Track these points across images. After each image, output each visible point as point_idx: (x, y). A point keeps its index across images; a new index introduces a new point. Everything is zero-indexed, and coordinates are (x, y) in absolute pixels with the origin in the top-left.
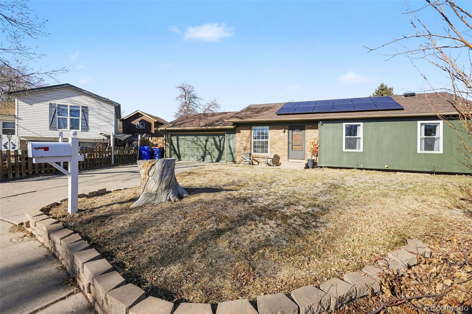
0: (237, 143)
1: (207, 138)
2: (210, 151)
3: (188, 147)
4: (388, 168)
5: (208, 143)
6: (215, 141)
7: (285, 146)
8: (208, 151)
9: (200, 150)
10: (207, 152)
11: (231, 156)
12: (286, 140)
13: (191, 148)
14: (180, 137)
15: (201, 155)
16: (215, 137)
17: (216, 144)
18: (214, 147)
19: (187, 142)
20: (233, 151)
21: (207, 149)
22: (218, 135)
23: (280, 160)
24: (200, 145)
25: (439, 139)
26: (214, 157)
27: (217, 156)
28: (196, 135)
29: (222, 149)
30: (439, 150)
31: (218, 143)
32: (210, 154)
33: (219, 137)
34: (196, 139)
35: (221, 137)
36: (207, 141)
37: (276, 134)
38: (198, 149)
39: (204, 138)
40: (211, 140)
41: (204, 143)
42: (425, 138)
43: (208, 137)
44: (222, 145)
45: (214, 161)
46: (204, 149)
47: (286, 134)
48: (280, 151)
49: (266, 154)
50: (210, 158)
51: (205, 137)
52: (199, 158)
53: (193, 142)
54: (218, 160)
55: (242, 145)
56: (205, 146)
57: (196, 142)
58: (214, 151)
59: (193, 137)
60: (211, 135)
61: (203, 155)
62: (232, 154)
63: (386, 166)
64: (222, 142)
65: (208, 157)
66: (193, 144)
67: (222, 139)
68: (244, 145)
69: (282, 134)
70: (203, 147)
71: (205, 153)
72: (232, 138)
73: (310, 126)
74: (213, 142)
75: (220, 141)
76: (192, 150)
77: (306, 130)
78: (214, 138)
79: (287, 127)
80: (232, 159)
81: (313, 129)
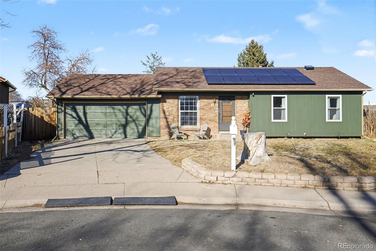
0: (161, 114)
4: (306, 135)
7: (216, 118)
12: (216, 111)
23: (211, 133)
25: (339, 110)
30: (339, 119)
37: (207, 104)
42: (330, 109)
43: (128, 108)
47: (217, 104)
48: (210, 123)
49: (195, 126)
63: (305, 134)
68: (170, 117)
73: (240, 97)
77: (236, 101)
79: (218, 97)
81: (242, 100)
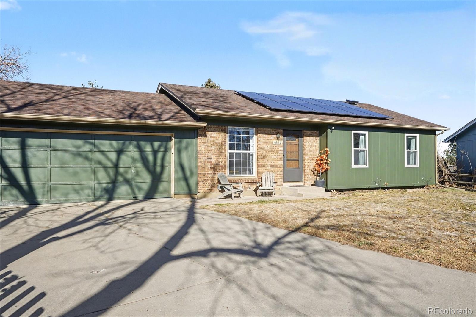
0: (200, 156)
1: (120, 146)
2: (129, 176)
3: (62, 167)
5: (123, 157)
6: (141, 151)
7: (279, 162)
8: (122, 175)
9: (101, 174)
10: (120, 179)
11: (183, 183)
12: (280, 152)
13: (71, 170)
14: (32, 142)
15: (104, 185)
16: (142, 143)
17: (144, 159)
18: (139, 165)
19: (59, 154)
20: (188, 173)
21: (121, 170)
22: (151, 140)
24: (100, 163)
26: (140, 189)
27: (146, 186)
28: (85, 138)
29: (158, 169)
31: (151, 158)
32: (127, 182)
33: (152, 145)
34: (87, 147)
35: (156, 144)
36: (120, 152)
37: (267, 141)
38: (94, 172)
39: (111, 145)
40: (132, 151)
41: (113, 156)
43: (124, 144)
44: (159, 162)
45: (140, 196)
46: (112, 173)
47: (281, 142)
48: (272, 169)
49: (250, 175)
50: (130, 191)
51: (114, 143)
52: (98, 194)
53: (78, 154)
54: (150, 195)
55: (209, 160)
56: (116, 166)
57: (90, 155)
58: (140, 174)
59: (79, 142)
60: (131, 139)
61: (110, 186)
62: (186, 179)
63: (386, 183)
64: (160, 155)
65: (123, 189)
66: (80, 160)
67: (160, 147)
68: (214, 161)
69: (275, 142)
70: (109, 164)
71: (114, 182)
72: (186, 148)
73: (309, 132)
74: (137, 155)
75: (155, 153)
76: (75, 174)
77: (305, 138)
78: (139, 147)
79: (281, 131)
80: (186, 190)
81: (312, 137)
